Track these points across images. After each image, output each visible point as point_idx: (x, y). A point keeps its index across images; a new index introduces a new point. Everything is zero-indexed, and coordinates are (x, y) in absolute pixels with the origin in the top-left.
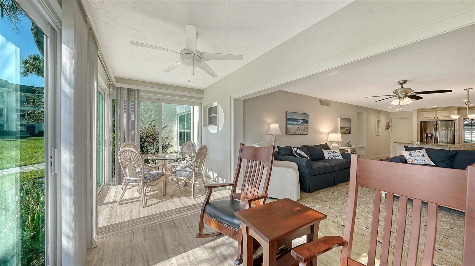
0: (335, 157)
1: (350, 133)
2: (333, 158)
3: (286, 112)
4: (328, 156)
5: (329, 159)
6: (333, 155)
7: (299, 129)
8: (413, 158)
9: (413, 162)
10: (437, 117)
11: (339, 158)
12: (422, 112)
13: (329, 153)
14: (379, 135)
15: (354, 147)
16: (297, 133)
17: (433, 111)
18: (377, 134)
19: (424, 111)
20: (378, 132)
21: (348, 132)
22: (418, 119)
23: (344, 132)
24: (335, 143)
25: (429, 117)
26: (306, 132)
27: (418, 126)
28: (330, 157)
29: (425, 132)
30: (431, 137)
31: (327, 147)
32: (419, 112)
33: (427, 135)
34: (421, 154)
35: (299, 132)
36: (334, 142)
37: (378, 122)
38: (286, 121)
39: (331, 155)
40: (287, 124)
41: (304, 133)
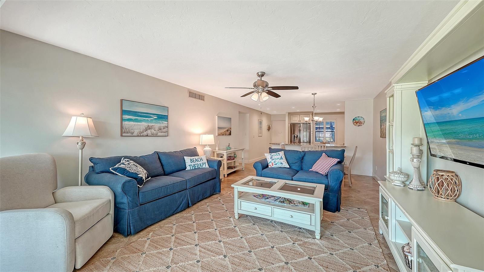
0: (199, 166)
1: (230, 134)
2: (196, 167)
3: (122, 100)
4: (190, 165)
5: (191, 169)
6: (197, 163)
7: (149, 128)
8: (273, 161)
9: (273, 166)
10: (300, 120)
11: (204, 166)
12: (292, 115)
13: (192, 161)
14: (262, 136)
15: (233, 150)
16: (145, 133)
17: (298, 115)
18: (259, 135)
19: (293, 114)
20: (260, 133)
21: (228, 133)
22: (289, 121)
23: (223, 133)
24: (207, 147)
25: (295, 120)
26: (165, 132)
27: (288, 127)
28: (192, 167)
29: (294, 133)
30: (297, 137)
31: (193, 153)
32: (289, 116)
33: (294, 136)
34: (280, 157)
35: (149, 132)
36: (207, 145)
37: (261, 123)
38: (122, 115)
39: (194, 163)
40: (122, 120)
41: (159, 134)
